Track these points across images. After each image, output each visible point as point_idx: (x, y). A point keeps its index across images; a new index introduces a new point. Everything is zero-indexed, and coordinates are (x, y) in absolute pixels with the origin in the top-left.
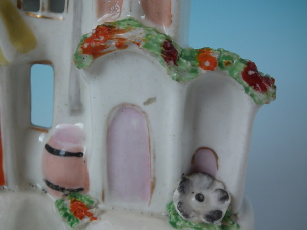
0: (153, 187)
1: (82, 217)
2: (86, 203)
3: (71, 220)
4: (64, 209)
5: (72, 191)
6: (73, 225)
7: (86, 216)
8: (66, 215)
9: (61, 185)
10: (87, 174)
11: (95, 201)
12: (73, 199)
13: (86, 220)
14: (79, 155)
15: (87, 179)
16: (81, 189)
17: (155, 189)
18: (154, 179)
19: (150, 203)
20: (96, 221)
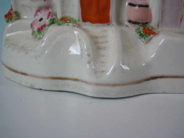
0: (181, 20)
1: (149, 35)
2: (150, 28)
3: (144, 37)
4: (139, 32)
5: (143, 24)
6: (146, 39)
7: (151, 34)
8: (141, 35)
9: (138, 21)
10: (151, 15)
11: (155, 28)
12: (144, 27)
13: (152, 36)
14: (147, 6)
15: (151, 17)
16: (147, 23)
17: (182, 21)
18: (183, 16)
19: (179, 28)
20: (158, 35)
